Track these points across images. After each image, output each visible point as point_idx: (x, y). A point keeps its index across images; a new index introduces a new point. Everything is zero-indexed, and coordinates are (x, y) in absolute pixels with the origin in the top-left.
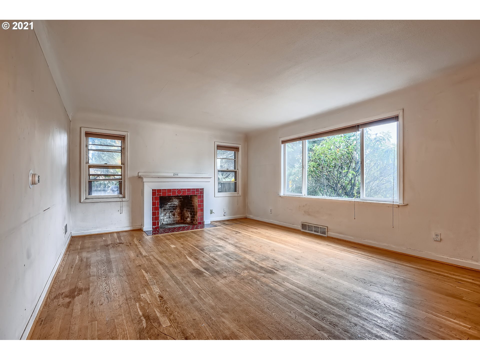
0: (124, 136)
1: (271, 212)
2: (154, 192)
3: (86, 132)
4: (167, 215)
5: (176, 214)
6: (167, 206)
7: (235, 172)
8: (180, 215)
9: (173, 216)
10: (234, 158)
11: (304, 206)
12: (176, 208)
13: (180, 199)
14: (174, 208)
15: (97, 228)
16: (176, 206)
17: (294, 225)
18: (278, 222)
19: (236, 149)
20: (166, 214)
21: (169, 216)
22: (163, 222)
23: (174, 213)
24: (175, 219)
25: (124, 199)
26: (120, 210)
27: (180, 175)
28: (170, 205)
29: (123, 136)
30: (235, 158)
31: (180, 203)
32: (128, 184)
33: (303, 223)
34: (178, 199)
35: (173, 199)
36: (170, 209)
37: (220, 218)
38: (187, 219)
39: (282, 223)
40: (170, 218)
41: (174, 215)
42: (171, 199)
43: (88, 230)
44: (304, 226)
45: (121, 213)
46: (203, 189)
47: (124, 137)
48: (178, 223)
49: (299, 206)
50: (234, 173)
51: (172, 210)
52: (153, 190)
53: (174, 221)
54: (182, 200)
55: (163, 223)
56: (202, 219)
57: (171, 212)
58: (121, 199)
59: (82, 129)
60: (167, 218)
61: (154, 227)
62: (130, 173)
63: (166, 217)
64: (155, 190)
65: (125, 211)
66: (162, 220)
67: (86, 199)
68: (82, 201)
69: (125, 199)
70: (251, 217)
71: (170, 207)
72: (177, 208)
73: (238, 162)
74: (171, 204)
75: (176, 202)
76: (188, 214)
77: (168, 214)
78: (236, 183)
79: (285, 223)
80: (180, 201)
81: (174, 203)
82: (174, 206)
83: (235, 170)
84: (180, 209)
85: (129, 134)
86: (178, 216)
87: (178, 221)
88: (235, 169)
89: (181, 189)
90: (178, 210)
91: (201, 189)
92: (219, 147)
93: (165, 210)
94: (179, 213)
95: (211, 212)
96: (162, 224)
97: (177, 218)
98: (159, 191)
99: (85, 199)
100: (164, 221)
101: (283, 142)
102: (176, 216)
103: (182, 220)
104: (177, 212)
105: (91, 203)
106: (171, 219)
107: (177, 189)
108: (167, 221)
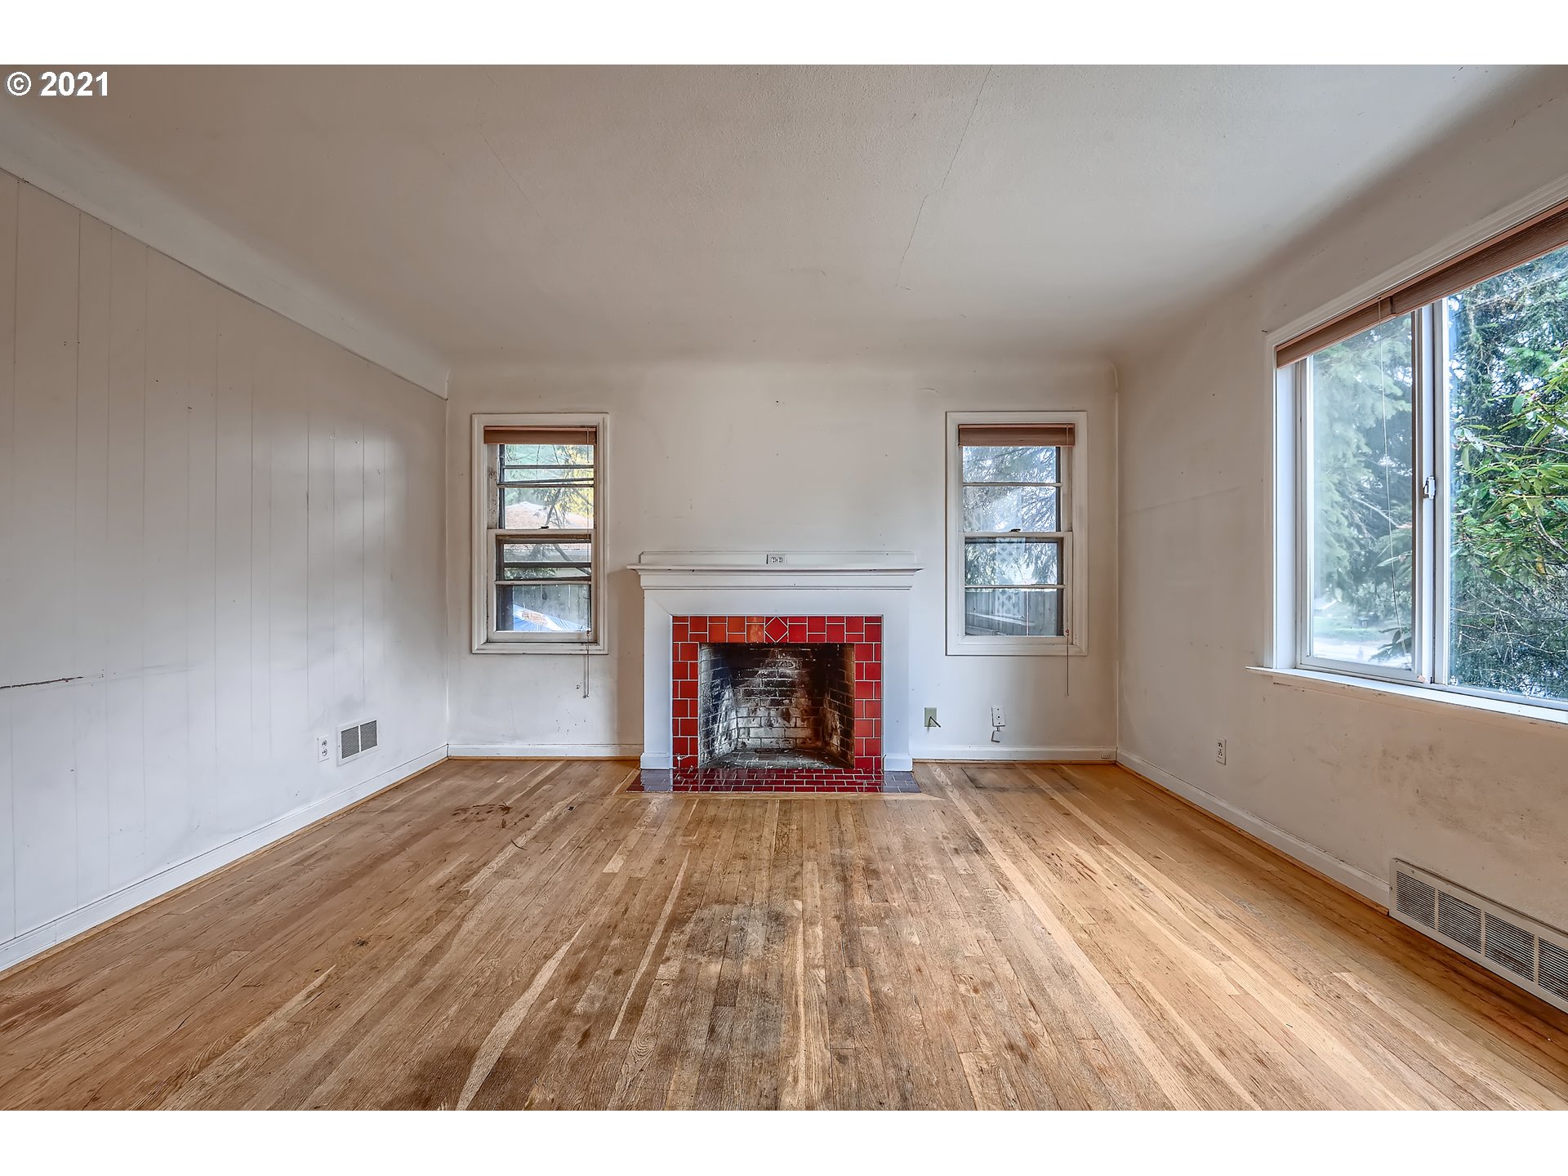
0: (594, 430)
1: (1220, 753)
2: (681, 626)
3: (486, 429)
4: (759, 713)
5: (794, 712)
6: (758, 680)
7: (1060, 542)
8: (812, 718)
9: (785, 719)
10: (1053, 481)
11: (1414, 756)
12: (793, 692)
13: (805, 654)
14: (786, 689)
15: (514, 738)
16: (792, 684)
17: (1343, 866)
18: (1257, 821)
19: (1062, 435)
20: (755, 710)
21: (769, 721)
22: (746, 741)
23: (787, 709)
24: (791, 733)
25: (593, 648)
26: (582, 686)
27: (792, 562)
28: (768, 676)
29: (590, 430)
30: (1058, 480)
31: (807, 672)
32: (606, 597)
33: (1407, 870)
34: (794, 655)
35: (774, 656)
36: (769, 693)
37: (974, 749)
38: (831, 736)
39: (1276, 832)
40: (771, 725)
41: (786, 716)
42: (766, 655)
43: (492, 742)
44: (1410, 892)
45: (585, 697)
46: (879, 619)
47: (596, 432)
48: (797, 750)
49: (1385, 753)
50: (1050, 550)
51: (776, 696)
52: (675, 618)
53: (786, 739)
54: (811, 662)
55: (744, 743)
56: (875, 748)
57: (775, 703)
58: (584, 647)
59: (476, 419)
60: (761, 726)
61: (679, 758)
62: (611, 561)
63: (755, 723)
64: (684, 619)
65: (600, 687)
66: (742, 731)
67: (488, 641)
68: (475, 647)
69: (598, 647)
70: (1134, 760)
71: (767, 684)
72: (796, 692)
73: (1070, 495)
74: (772, 673)
75: (789, 668)
76: (834, 720)
77: (761, 712)
78: (1061, 592)
79: (1291, 840)
80: (805, 665)
81: (781, 670)
82: (782, 684)
83: (1059, 534)
84: (810, 694)
85: (608, 418)
86: (803, 721)
87: (804, 743)
88: (1058, 529)
89: (784, 619)
90: (801, 700)
91: (868, 619)
92: (968, 434)
93: (749, 694)
94: (806, 711)
95: (931, 720)
96: (740, 745)
97: (801, 731)
98: (699, 622)
99: (483, 639)
100: (749, 734)
101: (1285, 353)
102: (794, 720)
103: (817, 740)
104: (796, 707)
105: (498, 657)
106: (777, 732)
107: (768, 619)
108: (760, 735)
